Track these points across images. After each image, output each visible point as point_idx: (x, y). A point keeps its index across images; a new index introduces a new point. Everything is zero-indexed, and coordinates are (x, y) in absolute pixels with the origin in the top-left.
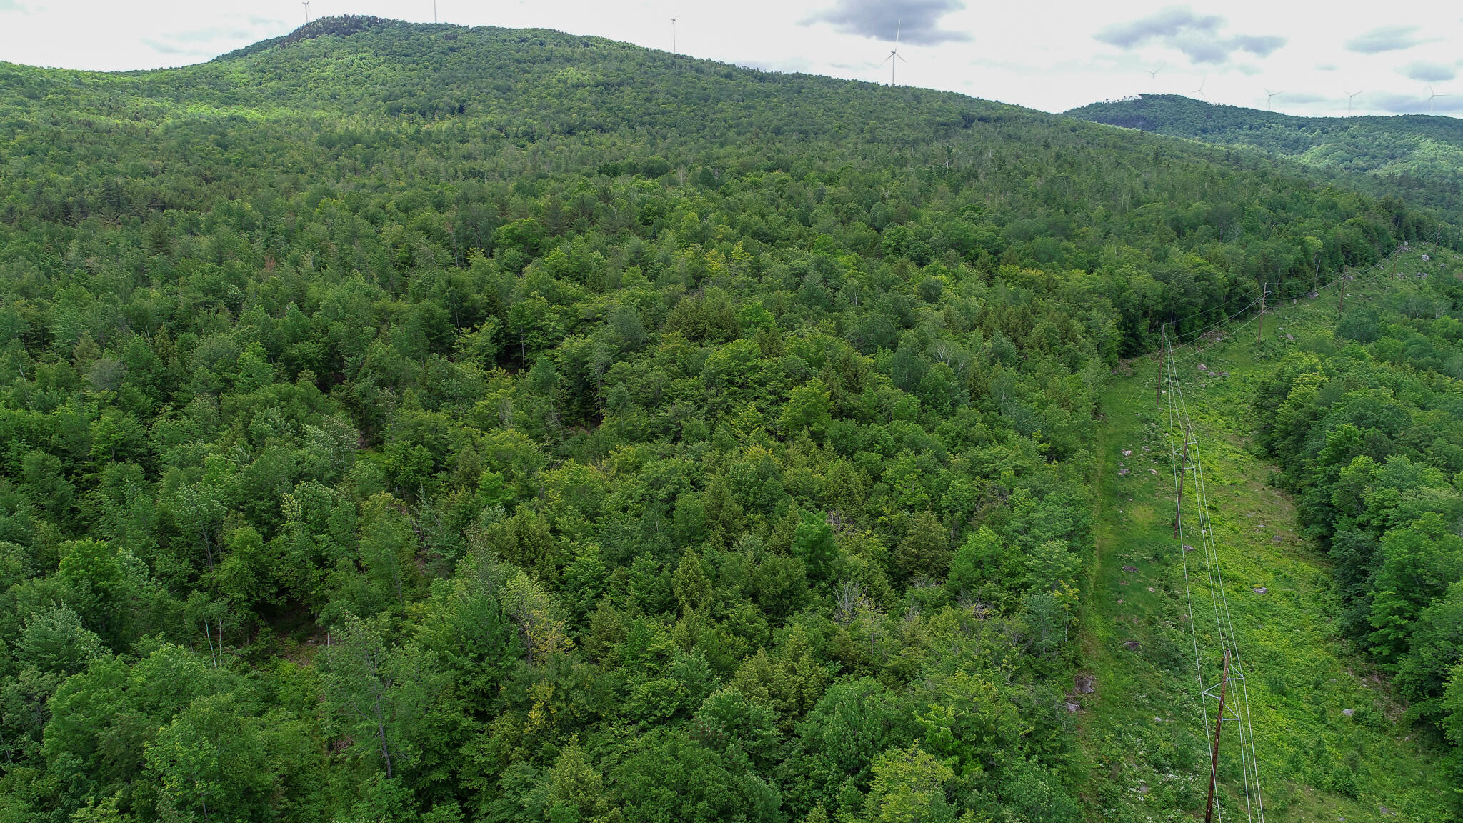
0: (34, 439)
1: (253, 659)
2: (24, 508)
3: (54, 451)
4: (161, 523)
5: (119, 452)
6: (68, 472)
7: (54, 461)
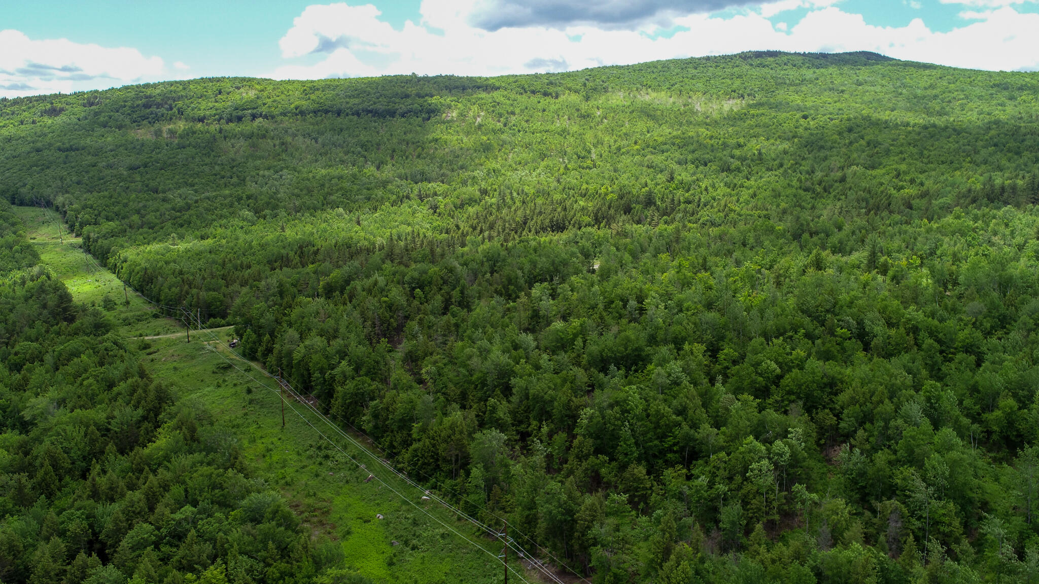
0: (932, 334)
1: (995, 460)
2: (919, 363)
3: (939, 341)
4: (974, 386)
5: (968, 349)
6: (941, 352)
7: (936, 345)
